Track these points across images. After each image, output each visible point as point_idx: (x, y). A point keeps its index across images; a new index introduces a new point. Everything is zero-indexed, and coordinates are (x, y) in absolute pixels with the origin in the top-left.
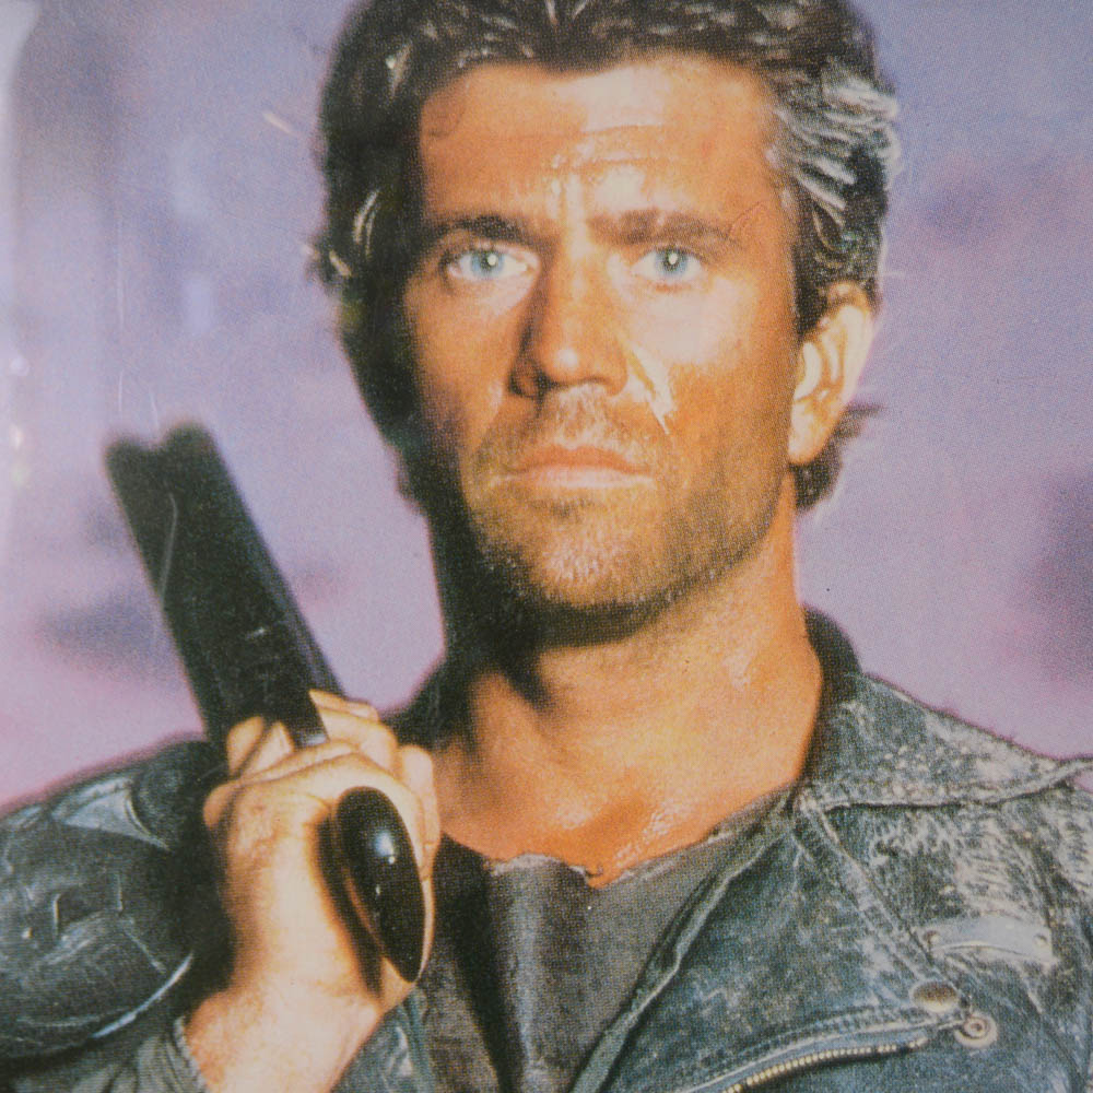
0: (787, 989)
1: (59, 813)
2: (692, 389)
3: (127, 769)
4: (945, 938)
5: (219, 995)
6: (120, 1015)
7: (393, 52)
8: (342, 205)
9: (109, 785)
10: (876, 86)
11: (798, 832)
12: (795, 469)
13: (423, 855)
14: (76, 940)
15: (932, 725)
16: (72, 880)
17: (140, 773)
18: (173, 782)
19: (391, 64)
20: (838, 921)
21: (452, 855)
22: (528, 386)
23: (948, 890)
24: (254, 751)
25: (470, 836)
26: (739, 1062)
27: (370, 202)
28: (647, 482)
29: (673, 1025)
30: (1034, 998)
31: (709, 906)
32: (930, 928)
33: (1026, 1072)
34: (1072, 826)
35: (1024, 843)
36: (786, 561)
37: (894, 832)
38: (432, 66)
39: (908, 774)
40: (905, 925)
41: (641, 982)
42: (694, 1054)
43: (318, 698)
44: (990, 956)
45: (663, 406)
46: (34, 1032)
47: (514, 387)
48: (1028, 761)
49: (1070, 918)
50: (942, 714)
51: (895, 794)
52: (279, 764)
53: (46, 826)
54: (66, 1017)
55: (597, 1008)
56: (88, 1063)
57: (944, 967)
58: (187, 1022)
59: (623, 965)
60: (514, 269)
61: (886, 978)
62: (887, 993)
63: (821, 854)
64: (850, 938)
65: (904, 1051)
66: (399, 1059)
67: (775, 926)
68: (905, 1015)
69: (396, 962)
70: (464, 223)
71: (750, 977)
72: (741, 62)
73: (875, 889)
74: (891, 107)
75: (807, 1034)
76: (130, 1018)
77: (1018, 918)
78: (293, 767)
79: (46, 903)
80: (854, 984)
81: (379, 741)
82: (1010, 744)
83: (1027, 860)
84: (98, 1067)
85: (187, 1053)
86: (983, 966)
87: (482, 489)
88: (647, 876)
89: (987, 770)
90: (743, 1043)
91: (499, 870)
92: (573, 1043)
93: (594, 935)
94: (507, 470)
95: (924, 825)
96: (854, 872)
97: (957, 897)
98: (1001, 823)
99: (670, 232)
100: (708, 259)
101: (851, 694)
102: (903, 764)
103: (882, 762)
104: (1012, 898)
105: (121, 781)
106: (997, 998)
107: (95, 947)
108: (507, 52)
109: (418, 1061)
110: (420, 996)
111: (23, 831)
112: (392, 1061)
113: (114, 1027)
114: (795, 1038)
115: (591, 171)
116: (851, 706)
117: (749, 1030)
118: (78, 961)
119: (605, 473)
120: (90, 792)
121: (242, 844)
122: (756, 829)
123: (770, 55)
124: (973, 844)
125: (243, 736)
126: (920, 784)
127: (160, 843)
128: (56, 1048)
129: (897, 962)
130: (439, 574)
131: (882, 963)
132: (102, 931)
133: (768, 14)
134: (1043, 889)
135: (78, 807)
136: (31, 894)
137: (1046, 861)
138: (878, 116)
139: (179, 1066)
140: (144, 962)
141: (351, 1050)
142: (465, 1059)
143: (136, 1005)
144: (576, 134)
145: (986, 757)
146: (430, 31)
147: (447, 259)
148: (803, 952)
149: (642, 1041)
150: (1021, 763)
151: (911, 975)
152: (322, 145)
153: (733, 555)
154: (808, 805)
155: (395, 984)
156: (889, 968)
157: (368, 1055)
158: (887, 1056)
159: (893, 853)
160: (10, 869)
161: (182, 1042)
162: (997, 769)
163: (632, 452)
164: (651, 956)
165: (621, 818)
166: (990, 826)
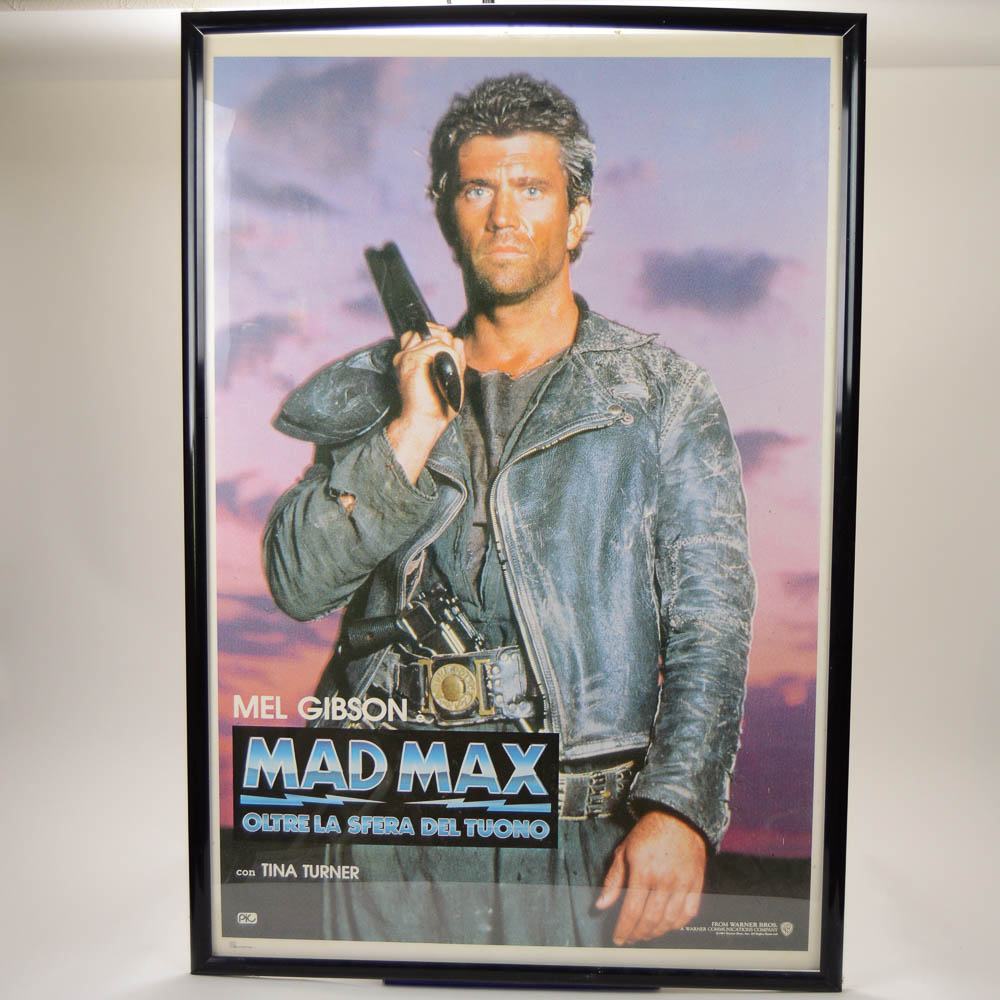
0: (571, 409)
1: (348, 364)
2: (538, 227)
3: (367, 350)
4: (617, 391)
5: (397, 420)
6: (366, 428)
7: (451, 133)
8: (436, 178)
9: (364, 354)
10: (589, 141)
11: (573, 360)
12: (569, 251)
13: (461, 372)
14: (352, 404)
15: (610, 325)
16: (353, 385)
17: (374, 350)
18: (384, 352)
19: (450, 136)
20: (585, 387)
21: (471, 373)
22: (492, 229)
23: (617, 376)
24: (409, 342)
25: (475, 366)
26: (557, 433)
27: (445, 176)
28: (526, 256)
29: (537, 422)
30: (644, 408)
31: (546, 384)
32: (612, 388)
33: (642, 431)
34: (652, 355)
35: (639, 361)
36: (567, 277)
37: (601, 359)
38: (462, 137)
39: (604, 341)
40: (605, 387)
41: (527, 409)
42: (543, 431)
43: (428, 324)
44: (630, 396)
45: (530, 234)
46: (338, 435)
47: (487, 229)
48: (639, 336)
49: (653, 383)
50: (614, 323)
51: (601, 347)
52: (417, 345)
53: (344, 368)
54: (348, 429)
55: (514, 417)
56: (355, 444)
57: (617, 400)
58: (387, 429)
59: (521, 404)
60: (487, 195)
61: (600, 404)
62: (601, 409)
63: (580, 366)
64: (589, 392)
65: (606, 427)
66: (453, 437)
67: (567, 389)
68: (606, 415)
69: (452, 406)
70: (472, 182)
71: (559, 406)
72: (551, 134)
73: (595, 376)
74: (594, 147)
75: (577, 423)
76: (369, 428)
77: (638, 384)
78: (421, 346)
79: (343, 392)
80: (590, 406)
81: (447, 337)
82: (634, 331)
83: (640, 366)
84: (358, 445)
85: (387, 439)
86: (628, 399)
87: (478, 259)
88: (528, 375)
89: (628, 339)
90: (558, 427)
91: (483, 375)
92: (506, 429)
93: (512, 395)
94: (485, 254)
95: (609, 356)
96: (589, 371)
97: (620, 378)
98: (632, 355)
99: (532, 183)
100: (543, 191)
101: (587, 318)
102: (603, 338)
103: (597, 338)
104: (636, 378)
105: (367, 353)
106: (633, 409)
107: (359, 406)
108: (484, 132)
109: (459, 438)
110: (460, 416)
111: (336, 370)
112: (451, 438)
113: (364, 432)
114: (573, 424)
115: (509, 166)
116: (587, 321)
117: (560, 422)
118: (353, 411)
119: (515, 254)
120: (357, 357)
121: (405, 371)
122: (561, 360)
123: (559, 132)
124: (624, 362)
125: (406, 337)
126: (608, 344)
127: (380, 372)
128: (345, 440)
129: (603, 399)
130: (465, 285)
131: (599, 399)
132: (361, 401)
133: (558, 121)
134: (645, 375)
135: (353, 362)
136: (338, 390)
137: (646, 366)
138: (590, 149)
139: (384, 443)
140: (374, 409)
141: (438, 436)
142: (474, 436)
143: (372, 423)
144: (505, 156)
145: (627, 335)
146: (462, 127)
147: (468, 192)
148: (575, 397)
149: (527, 428)
150: (637, 336)
151: (607, 403)
152: (431, 160)
153: (552, 277)
154: (575, 352)
155: (452, 413)
156: (601, 401)
157: (444, 436)
158: (601, 429)
159: (601, 365)
160: (332, 382)
161: (385, 435)
162: (630, 339)
163: (521, 248)
164: (530, 401)
165: (520, 358)
166: (629, 356)
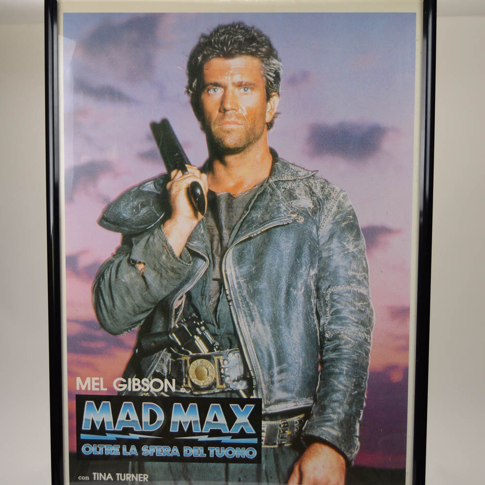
0: (268, 213)
1: (141, 188)
2: (249, 111)
3: (152, 180)
4: (294, 203)
5: (169, 220)
6: (151, 225)
7: (199, 56)
8: (191, 82)
9: (150, 183)
10: (278, 61)
11: (269, 186)
12: (267, 123)
13: (205, 193)
14: (143, 211)
15: (291, 166)
16: (144, 200)
17: (155, 180)
18: (161, 182)
19: (199, 58)
20: (276, 201)
21: (210, 192)
22: (223, 111)
23: (295, 195)
24: (175, 175)
25: (213, 189)
26: (260, 227)
27: (196, 81)
28: (242, 126)
29: (249, 221)
30: (310, 213)
31: (254, 200)
32: (292, 202)
34: (315, 183)
35: (307, 186)
36: (266, 139)
37: (285, 184)
38: (206, 58)
39: (287, 175)
40: (288, 201)
41: (243, 214)
42: (252, 226)
43: (187, 166)
44: (302, 206)
45: (245, 114)
46: (135, 229)
47: (220, 111)
48: (307, 172)
49: (315, 199)
50: (292, 164)
51: (285, 178)
52: (180, 178)
53: (138, 191)
54: (141, 226)
55: (236, 218)
56: (145, 234)
57: (294, 208)
58: (163, 225)
59: (240, 211)
60: (220, 91)
61: (285, 211)
62: (285, 214)
63: (273, 189)
64: (278, 204)
65: (288, 224)
66: (201, 230)
67: (266, 202)
68: (288, 217)
69: (200, 212)
70: (211, 84)
71: (262, 212)
72: (256, 57)
73: (282, 195)
74: (281, 64)
75: (272, 222)
76: (153, 225)
77: (306, 199)
78: (182, 178)
79: (138, 205)
80: (279, 212)
81: (197, 173)
82: (304, 169)
83: (307, 189)
84: (147, 235)
85: (163, 231)
86: (301, 208)
87: (215, 128)
88: (244, 195)
89: (300, 174)
90: (261, 224)
91: (218, 195)
92: (231, 225)
93: (235, 205)
94: (219, 125)
95: (290, 183)
96: (279, 192)
97: (296, 196)
98: (303, 183)
99: (245, 85)
100: (252, 89)
101: (277, 161)
102: (286, 173)
103: (283, 173)
104: (305, 196)
105: (152, 182)
106: (304, 213)
107: (147, 212)
108: (218, 56)
109: (205, 230)
110: (205, 218)
111: (134, 192)
112: (200, 231)
113: (150, 227)
114: (270, 222)
115: (232, 75)
116: (277, 163)
117: (262, 221)
118: (144, 215)
119: (235, 125)
120: (146, 184)
121: (173, 192)
122: (262, 186)
123: (261, 56)
124: (298, 186)
125: (174, 173)
126: (289, 177)
127: (159, 193)
128: (139, 231)
129: (287, 208)
130: (207, 143)
131: (284, 208)
132: (148, 209)
133: (260, 49)
134: (310, 194)
135: (144, 187)
136: (135, 203)
137: (311, 189)
138: (279, 65)
139: (162, 233)
140: (156, 214)
141: (193, 229)
142: (212, 229)
143: (154, 222)
144: (230, 69)
145: (300, 171)
146: (205, 53)
147: (209, 90)
148: (270, 207)
149: (244, 224)
150: (306, 172)
151: (289, 210)
152: (187, 72)
153: (257, 138)
154: (271, 181)
155: (200, 216)
156: (285, 209)
157: (196, 229)
158: (286, 225)
159: (285, 189)
160: (132, 199)
161: (162, 229)
162: (302, 173)
163: (240, 121)
164: (245, 209)
165: (239, 185)
166: (301, 183)
